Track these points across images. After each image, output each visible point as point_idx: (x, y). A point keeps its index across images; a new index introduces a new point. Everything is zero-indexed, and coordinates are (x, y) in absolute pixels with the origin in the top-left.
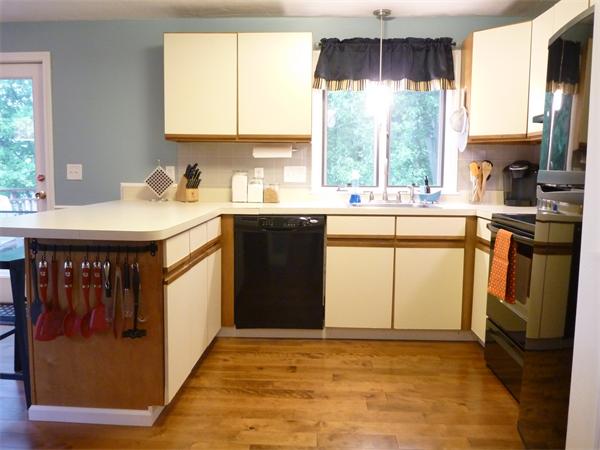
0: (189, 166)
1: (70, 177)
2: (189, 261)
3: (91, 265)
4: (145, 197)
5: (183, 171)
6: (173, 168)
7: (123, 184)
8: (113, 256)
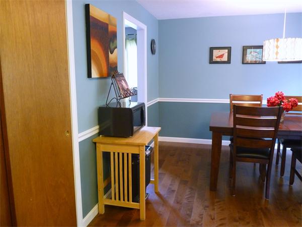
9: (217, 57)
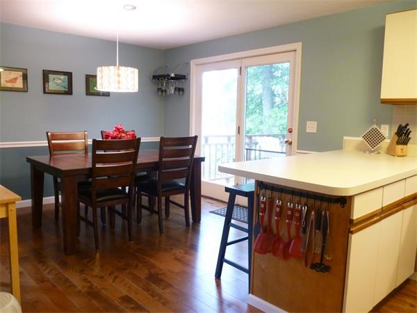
0: (400, 126)
1: (308, 130)
2: (381, 213)
3: (294, 206)
4: (361, 149)
5: (395, 130)
6: (387, 126)
7: (345, 138)
8: (311, 201)
9: (7, 82)
